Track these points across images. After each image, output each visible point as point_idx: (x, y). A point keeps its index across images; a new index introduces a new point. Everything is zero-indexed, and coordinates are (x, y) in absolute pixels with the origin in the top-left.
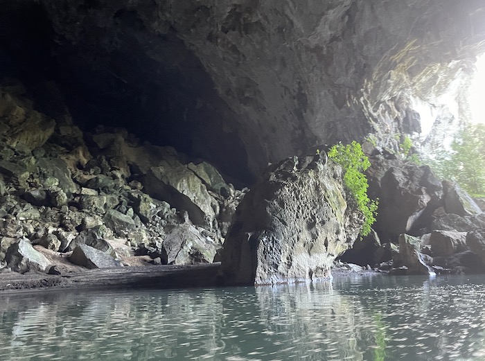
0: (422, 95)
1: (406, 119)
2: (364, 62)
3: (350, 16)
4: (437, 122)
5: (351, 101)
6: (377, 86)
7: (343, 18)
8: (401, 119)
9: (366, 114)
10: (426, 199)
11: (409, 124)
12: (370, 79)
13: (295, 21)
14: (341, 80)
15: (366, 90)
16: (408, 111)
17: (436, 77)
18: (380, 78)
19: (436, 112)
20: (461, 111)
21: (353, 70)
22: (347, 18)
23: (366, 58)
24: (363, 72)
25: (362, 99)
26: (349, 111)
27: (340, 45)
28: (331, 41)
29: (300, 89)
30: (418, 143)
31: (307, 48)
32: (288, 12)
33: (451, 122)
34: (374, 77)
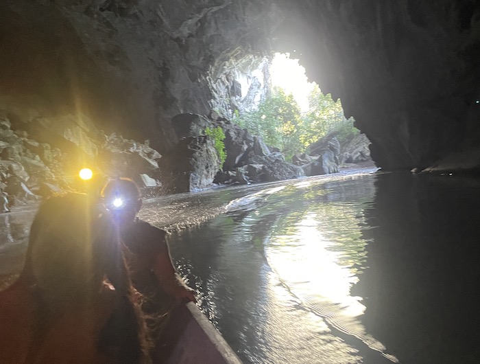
0: (243, 70)
1: (233, 87)
2: (209, 54)
3: (201, 24)
4: (251, 88)
5: (200, 78)
6: (217, 69)
7: (197, 24)
8: (230, 87)
9: (210, 88)
10: (245, 147)
11: (234, 90)
12: (213, 65)
13: (164, 21)
14: (194, 63)
15: (211, 73)
16: (234, 82)
17: (251, 60)
18: (219, 65)
19: (251, 81)
20: (265, 79)
21: (202, 58)
22: (199, 25)
23: (210, 51)
24: (209, 60)
25: (208, 77)
26: (199, 84)
27: (194, 40)
28: (189, 37)
29: (164, 64)
30: (239, 103)
31: (171, 38)
32: (159, 13)
33: (259, 88)
34: (216, 64)
